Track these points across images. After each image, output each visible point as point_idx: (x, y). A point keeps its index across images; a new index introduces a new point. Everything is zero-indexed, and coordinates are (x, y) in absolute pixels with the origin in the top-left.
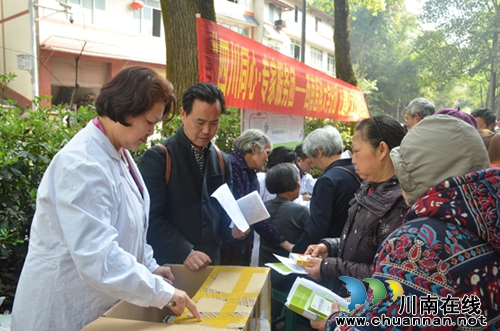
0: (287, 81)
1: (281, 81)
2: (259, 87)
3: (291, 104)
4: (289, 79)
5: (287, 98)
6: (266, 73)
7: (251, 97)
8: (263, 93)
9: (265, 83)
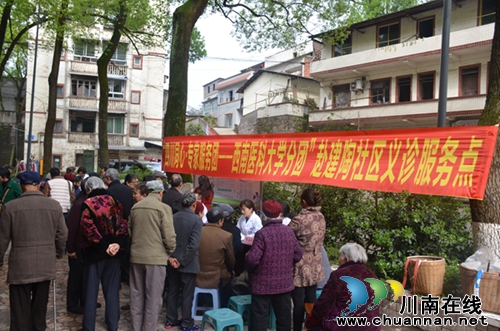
0: (209, 153)
1: (203, 155)
2: (187, 160)
3: (214, 169)
4: (212, 151)
5: (211, 165)
6: (190, 152)
7: (182, 166)
8: (190, 164)
9: (190, 158)
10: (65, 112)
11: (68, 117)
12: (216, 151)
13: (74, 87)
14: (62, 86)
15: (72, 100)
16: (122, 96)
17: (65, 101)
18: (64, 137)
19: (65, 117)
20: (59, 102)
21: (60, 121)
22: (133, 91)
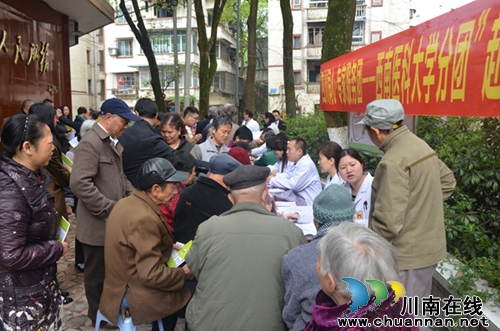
0: (354, 78)
1: (349, 81)
2: (337, 92)
3: (360, 100)
4: (356, 74)
5: (357, 95)
6: (339, 80)
8: (340, 97)
9: (340, 88)
10: (303, 62)
11: (306, 67)
12: (360, 73)
13: (311, 35)
14: (298, 37)
15: (310, 50)
16: (361, 39)
17: (303, 52)
18: (303, 88)
19: (303, 68)
20: (296, 53)
21: (298, 72)
22: (373, 33)
